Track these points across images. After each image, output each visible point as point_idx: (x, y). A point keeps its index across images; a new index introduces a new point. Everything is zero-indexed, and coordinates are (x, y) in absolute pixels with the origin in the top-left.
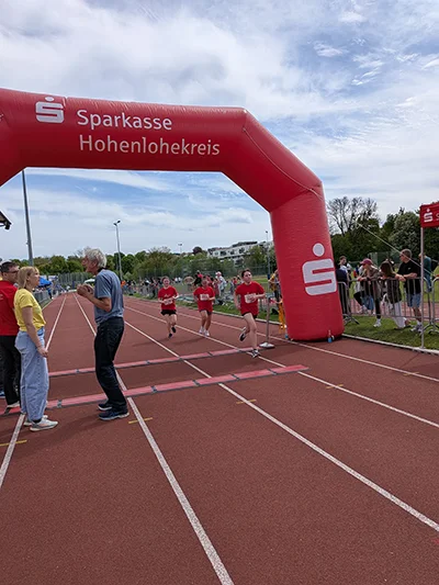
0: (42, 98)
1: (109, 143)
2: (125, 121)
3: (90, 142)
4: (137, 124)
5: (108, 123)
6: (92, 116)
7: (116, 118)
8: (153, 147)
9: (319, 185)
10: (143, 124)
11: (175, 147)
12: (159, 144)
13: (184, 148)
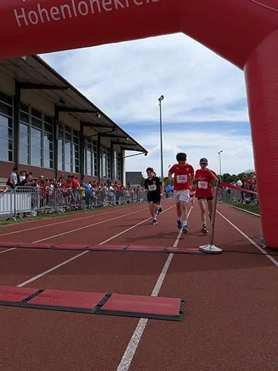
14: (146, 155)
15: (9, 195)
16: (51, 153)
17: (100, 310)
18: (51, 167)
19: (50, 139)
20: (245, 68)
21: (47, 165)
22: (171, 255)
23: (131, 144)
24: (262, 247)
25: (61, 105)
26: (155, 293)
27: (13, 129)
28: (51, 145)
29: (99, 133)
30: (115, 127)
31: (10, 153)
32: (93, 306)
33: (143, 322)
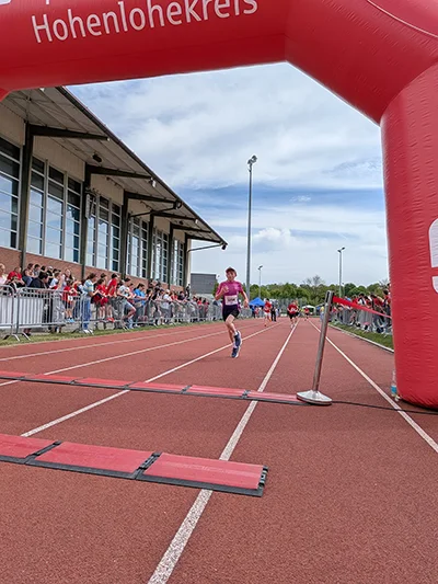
14: (224, 248)
15: (10, 300)
16: (76, 239)
17: (143, 475)
18: (76, 260)
19: (76, 215)
20: (382, 121)
21: (69, 256)
22: (253, 404)
23: (201, 231)
24: (393, 398)
25: (94, 163)
26: (225, 455)
27: (19, 198)
28: (76, 225)
29: (152, 211)
30: (177, 202)
31: (13, 235)
32: (133, 469)
33: (204, 496)
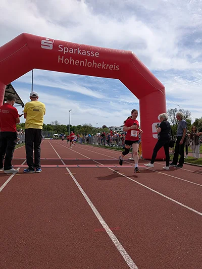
0: (44, 39)
1: (71, 60)
2: (79, 52)
3: (62, 59)
4: (84, 53)
5: (71, 51)
6: (65, 48)
7: (75, 50)
8: (90, 64)
9: (163, 88)
10: (87, 53)
11: (99, 65)
12: (92, 63)
13: (103, 66)
20: (139, 99)
